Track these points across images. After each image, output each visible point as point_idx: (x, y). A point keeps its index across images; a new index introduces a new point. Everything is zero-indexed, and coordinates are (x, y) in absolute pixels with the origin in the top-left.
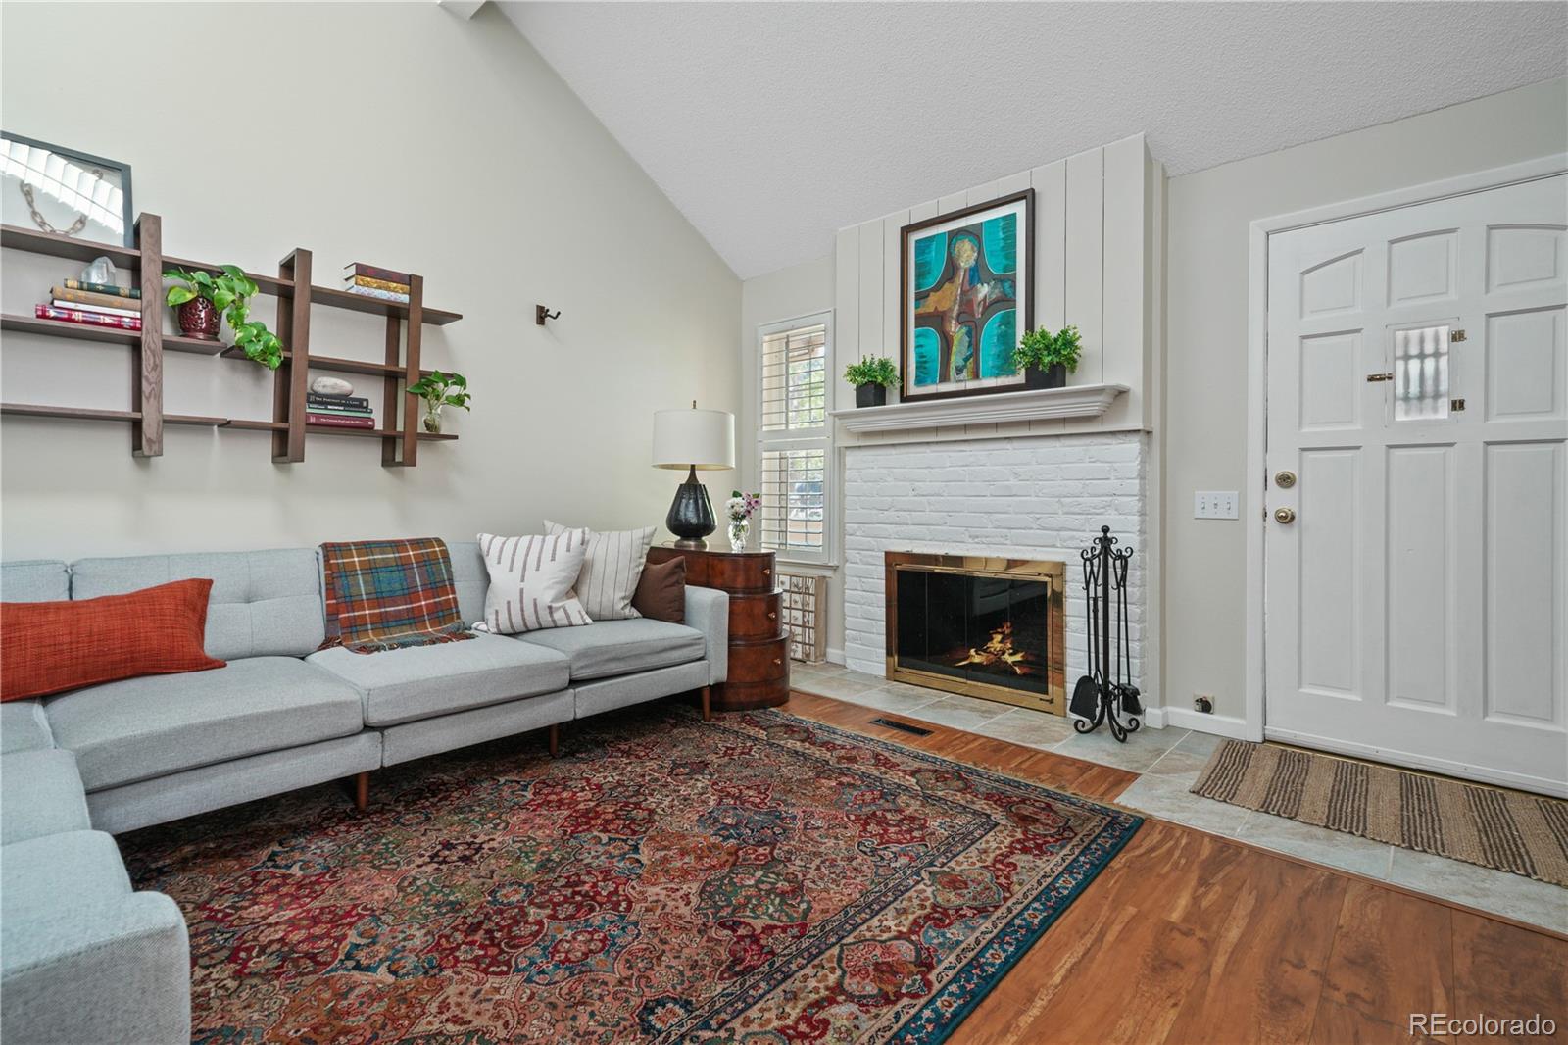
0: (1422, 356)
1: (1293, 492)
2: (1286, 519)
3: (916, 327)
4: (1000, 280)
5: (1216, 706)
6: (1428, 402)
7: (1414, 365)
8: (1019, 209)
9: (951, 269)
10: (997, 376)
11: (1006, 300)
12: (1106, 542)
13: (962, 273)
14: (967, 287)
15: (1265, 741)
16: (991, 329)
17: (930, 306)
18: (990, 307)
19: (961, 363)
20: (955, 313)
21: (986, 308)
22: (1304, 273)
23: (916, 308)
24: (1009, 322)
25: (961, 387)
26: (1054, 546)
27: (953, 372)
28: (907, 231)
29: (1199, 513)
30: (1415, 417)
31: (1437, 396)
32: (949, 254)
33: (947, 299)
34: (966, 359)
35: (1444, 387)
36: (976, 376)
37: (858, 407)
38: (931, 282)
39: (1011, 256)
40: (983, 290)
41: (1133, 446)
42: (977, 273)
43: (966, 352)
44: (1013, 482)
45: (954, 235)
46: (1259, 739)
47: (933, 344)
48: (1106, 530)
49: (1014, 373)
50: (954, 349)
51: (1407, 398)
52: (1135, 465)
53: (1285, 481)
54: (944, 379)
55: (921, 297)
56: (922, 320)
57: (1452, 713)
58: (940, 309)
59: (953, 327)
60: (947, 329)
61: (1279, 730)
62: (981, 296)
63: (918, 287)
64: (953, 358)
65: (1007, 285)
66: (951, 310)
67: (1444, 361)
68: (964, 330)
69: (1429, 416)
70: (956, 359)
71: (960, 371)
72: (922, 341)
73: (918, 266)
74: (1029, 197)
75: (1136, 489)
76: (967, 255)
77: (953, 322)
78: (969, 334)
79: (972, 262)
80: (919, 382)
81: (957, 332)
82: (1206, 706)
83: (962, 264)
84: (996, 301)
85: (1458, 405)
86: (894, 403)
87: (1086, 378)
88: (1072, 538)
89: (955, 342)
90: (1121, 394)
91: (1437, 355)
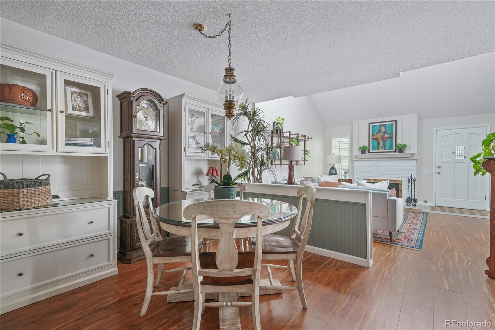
0: (460, 150)
1: (440, 169)
2: (439, 173)
3: (372, 140)
4: (390, 134)
5: (427, 202)
6: (461, 157)
7: (459, 151)
8: (394, 123)
9: (380, 131)
10: (390, 149)
11: (391, 137)
12: (411, 177)
13: (382, 132)
14: (383, 134)
15: (436, 206)
16: (388, 142)
17: (375, 137)
18: (388, 138)
19: (382, 147)
20: (381, 138)
21: (387, 138)
22: (442, 137)
23: (372, 137)
24: (392, 141)
25: (381, 151)
26: (400, 177)
27: (380, 148)
28: (370, 124)
29: (425, 172)
30: (459, 158)
31: (462, 156)
32: (379, 129)
33: (379, 136)
34: (383, 146)
35: (463, 154)
36: (385, 149)
37: (361, 154)
38: (375, 133)
39: (392, 130)
40: (387, 135)
41: (415, 162)
42: (385, 132)
43: (383, 145)
44: (392, 167)
45: (380, 126)
46: (434, 206)
47: (376, 143)
48: (411, 175)
49: (393, 149)
50: (380, 145)
51: (458, 156)
52: (415, 164)
53: (439, 167)
54: (378, 149)
55: (373, 135)
56: (373, 139)
57: (464, 200)
58: (377, 137)
59: (380, 141)
60: (379, 141)
61: (437, 204)
62: (386, 136)
63: (372, 133)
64: (380, 146)
65: (391, 135)
66: (380, 138)
67: (463, 151)
68: (382, 142)
69: (461, 158)
70: (381, 146)
71: (381, 148)
72: (373, 143)
73: (372, 130)
74: (396, 121)
75: (415, 169)
76: (383, 129)
77: (380, 140)
78: (383, 142)
79: (384, 130)
80: (372, 150)
81: (381, 142)
82: (426, 202)
83: (382, 131)
84: (389, 137)
85: (465, 157)
86: (367, 153)
87: (407, 151)
88: (403, 176)
89: (380, 143)
90: (413, 154)
91: (462, 150)
